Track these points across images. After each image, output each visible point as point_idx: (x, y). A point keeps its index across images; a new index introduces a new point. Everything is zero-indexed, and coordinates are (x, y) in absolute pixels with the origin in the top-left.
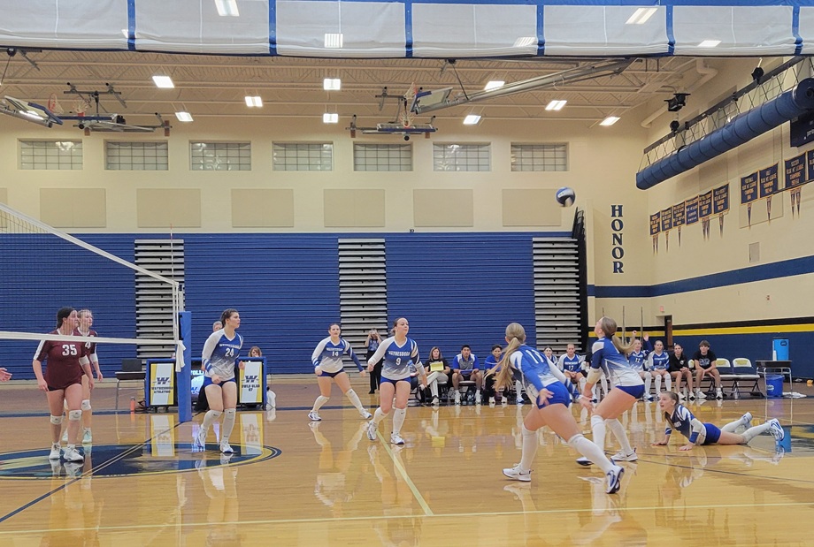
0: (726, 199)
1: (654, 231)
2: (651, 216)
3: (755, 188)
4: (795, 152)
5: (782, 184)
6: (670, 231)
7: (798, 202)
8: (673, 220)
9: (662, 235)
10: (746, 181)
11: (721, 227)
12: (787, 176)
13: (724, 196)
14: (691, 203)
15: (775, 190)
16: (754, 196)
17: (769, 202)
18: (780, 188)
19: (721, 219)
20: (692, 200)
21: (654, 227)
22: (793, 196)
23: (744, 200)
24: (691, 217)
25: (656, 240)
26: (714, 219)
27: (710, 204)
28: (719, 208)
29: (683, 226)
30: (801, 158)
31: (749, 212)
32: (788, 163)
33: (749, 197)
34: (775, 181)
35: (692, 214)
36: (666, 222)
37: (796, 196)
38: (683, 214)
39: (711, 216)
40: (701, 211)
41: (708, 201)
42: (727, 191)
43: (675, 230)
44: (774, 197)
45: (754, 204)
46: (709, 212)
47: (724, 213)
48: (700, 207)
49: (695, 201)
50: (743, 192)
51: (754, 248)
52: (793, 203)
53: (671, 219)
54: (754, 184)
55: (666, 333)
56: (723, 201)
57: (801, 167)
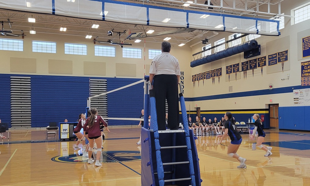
0: (221, 72)
1: (194, 80)
2: (193, 76)
3: (231, 70)
4: (245, 60)
5: (240, 69)
6: (200, 81)
7: (246, 75)
8: (201, 78)
9: (197, 82)
10: (228, 67)
11: (219, 81)
12: (242, 67)
13: (220, 71)
14: (208, 73)
15: (238, 70)
16: (231, 72)
17: (236, 74)
18: (240, 71)
19: (219, 78)
20: (208, 72)
21: (193, 79)
22: (244, 73)
23: (227, 73)
24: (208, 77)
25: (194, 83)
26: (216, 78)
27: (215, 73)
28: (218, 75)
29: (205, 80)
30: (247, 62)
31: (229, 77)
32: (243, 63)
33: (229, 72)
34: (238, 68)
35: (208, 76)
36: (198, 78)
37: (245, 74)
38: (205, 76)
39: (215, 77)
40: (212, 75)
41: (215, 72)
42: (221, 70)
43: (202, 81)
44: (238, 73)
45: (231, 74)
46: (215, 76)
47: (220, 76)
48: (211, 74)
49: (209, 72)
50: (227, 71)
51: (231, 88)
52: (244, 75)
53: (200, 77)
54: (231, 68)
55: (197, 113)
56: (220, 73)
57: (247, 65)
